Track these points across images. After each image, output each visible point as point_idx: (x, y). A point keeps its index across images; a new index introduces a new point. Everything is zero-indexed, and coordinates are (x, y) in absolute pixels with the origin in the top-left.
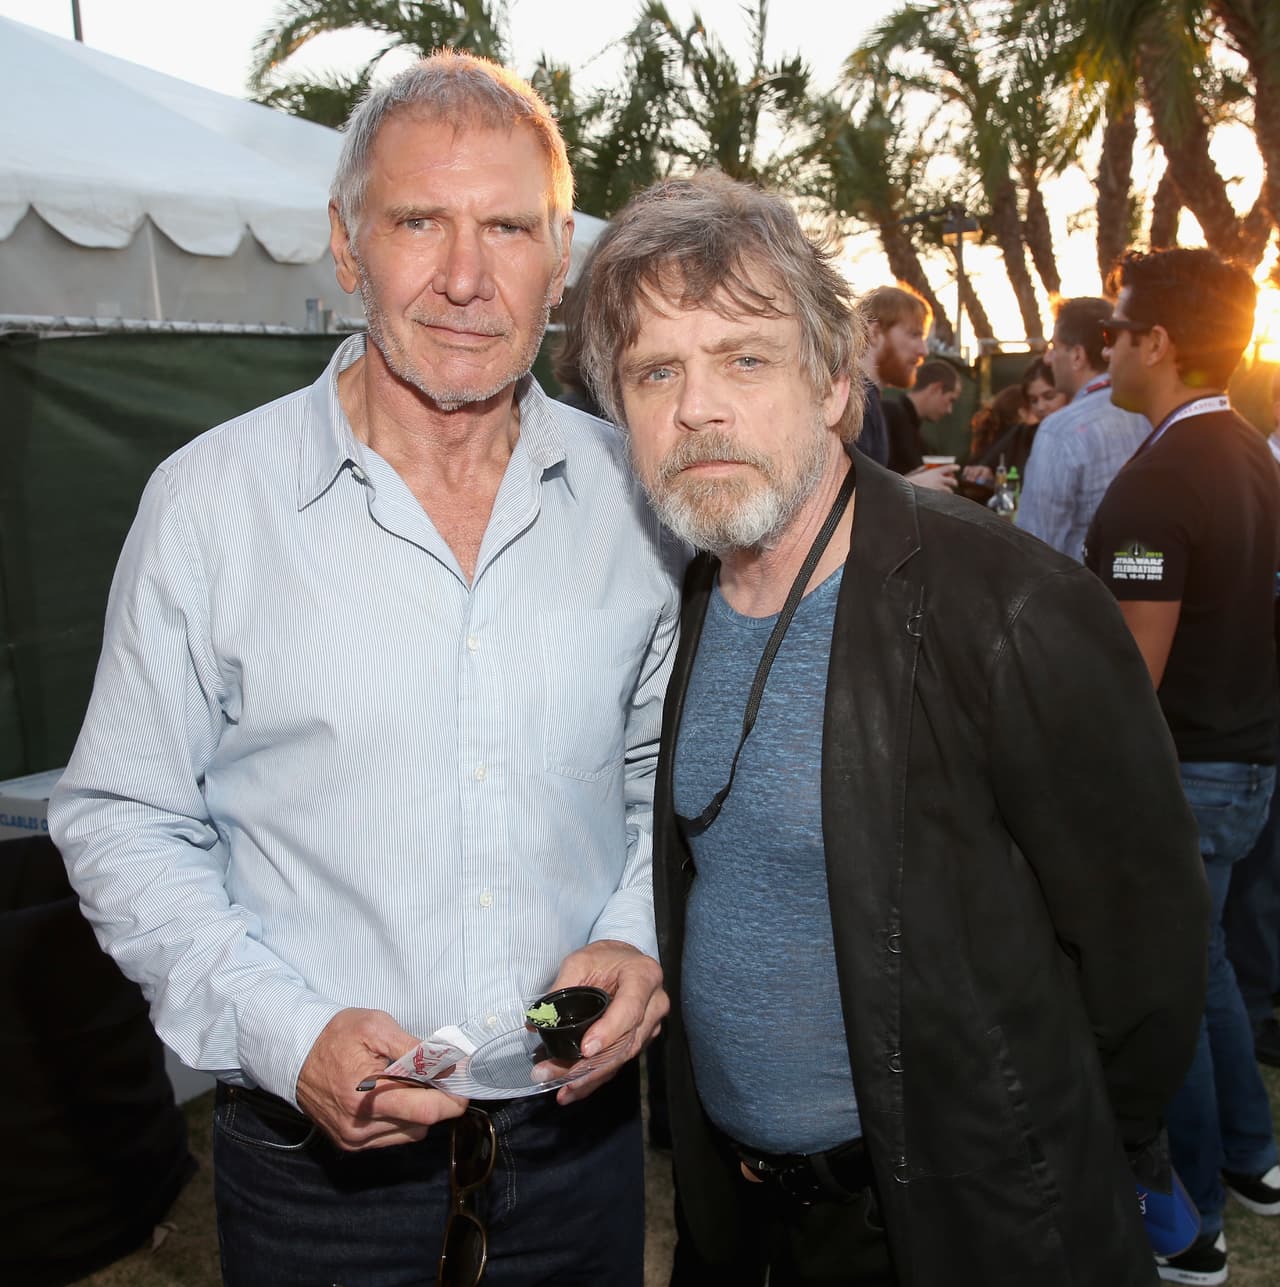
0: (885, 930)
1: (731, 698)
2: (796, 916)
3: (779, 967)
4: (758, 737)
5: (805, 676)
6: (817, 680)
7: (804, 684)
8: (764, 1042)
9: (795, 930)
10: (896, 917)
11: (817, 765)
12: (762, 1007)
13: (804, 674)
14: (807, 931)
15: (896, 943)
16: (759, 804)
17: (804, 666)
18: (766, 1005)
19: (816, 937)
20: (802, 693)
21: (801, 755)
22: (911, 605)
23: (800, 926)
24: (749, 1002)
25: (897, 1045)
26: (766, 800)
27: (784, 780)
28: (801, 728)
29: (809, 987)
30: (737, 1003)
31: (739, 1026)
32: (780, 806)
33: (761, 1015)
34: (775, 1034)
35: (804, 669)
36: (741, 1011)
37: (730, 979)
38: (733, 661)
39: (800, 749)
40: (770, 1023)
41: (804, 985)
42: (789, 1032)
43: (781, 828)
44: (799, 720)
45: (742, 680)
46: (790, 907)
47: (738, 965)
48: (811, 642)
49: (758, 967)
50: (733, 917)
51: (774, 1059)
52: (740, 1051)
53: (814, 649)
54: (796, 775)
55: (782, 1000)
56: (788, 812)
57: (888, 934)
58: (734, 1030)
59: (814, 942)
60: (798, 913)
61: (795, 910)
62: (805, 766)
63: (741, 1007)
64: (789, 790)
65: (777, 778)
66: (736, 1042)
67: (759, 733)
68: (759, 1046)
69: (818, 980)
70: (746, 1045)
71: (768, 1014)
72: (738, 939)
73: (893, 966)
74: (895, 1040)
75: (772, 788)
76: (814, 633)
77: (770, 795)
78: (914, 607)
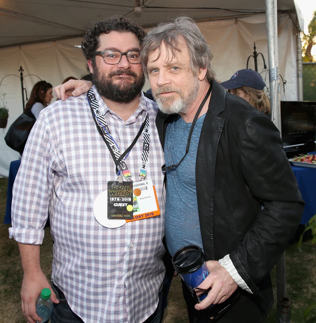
0: (210, 204)
1: (178, 141)
2: (188, 196)
3: (183, 207)
4: (183, 152)
5: (195, 139)
6: (197, 140)
7: (194, 141)
8: (177, 225)
9: (188, 199)
10: (212, 201)
11: (195, 161)
12: (178, 216)
13: (194, 138)
14: (190, 200)
15: (212, 207)
16: (181, 169)
17: (195, 136)
18: (179, 216)
19: (193, 201)
20: (194, 143)
21: (192, 159)
22: (221, 123)
23: (189, 198)
24: (175, 214)
25: (212, 232)
26: (182, 168)
27: (187, 164)
28: (192, 152)
29: (190, 213)
30: (173, 214)
31: (173, 220)
32: (186, 170)
33: (177, 218)
34: (180, 223)
35: (195, 137)
36: (174, 216)
37: (172, 207)
38: (181, 132)
39: (192, 157)
40: (179, 221)
41: (188, 212)
42: (183, 224)
43: (185, 176)
44: (192, 150)
45: (182, 137)
46: (187, 193)
47: (174, 204)
48: (197, 130)
49: (179, 206)
50: (174, 192)
51: (179, 230)
52: (172, 227)
53: (197, 132)
54: (190, 163)
55: (183, 215)
56: (187, 172)
57: (210, 205)
58: (171, 221)
59: (192, 203)
60: (189, 195)
61: (188, 194)
62: (192, 161)
63: (174, 215)
64: (188, 167)
65: (186, 163)
66: (171, 224)
67: (183, 151)
68: (176, 226)
69: (192, 212)
70: (173, 225)
71: (179, 218)
72: (175, 198)
73: (212, 213)
74: (212, 231)
75: (184, 165)
76: (198, 128)
77: (184, 167)
78: (222, 124)
